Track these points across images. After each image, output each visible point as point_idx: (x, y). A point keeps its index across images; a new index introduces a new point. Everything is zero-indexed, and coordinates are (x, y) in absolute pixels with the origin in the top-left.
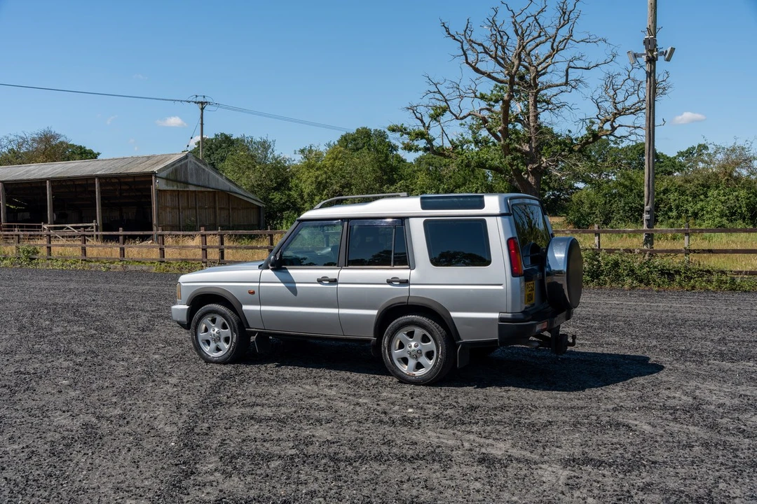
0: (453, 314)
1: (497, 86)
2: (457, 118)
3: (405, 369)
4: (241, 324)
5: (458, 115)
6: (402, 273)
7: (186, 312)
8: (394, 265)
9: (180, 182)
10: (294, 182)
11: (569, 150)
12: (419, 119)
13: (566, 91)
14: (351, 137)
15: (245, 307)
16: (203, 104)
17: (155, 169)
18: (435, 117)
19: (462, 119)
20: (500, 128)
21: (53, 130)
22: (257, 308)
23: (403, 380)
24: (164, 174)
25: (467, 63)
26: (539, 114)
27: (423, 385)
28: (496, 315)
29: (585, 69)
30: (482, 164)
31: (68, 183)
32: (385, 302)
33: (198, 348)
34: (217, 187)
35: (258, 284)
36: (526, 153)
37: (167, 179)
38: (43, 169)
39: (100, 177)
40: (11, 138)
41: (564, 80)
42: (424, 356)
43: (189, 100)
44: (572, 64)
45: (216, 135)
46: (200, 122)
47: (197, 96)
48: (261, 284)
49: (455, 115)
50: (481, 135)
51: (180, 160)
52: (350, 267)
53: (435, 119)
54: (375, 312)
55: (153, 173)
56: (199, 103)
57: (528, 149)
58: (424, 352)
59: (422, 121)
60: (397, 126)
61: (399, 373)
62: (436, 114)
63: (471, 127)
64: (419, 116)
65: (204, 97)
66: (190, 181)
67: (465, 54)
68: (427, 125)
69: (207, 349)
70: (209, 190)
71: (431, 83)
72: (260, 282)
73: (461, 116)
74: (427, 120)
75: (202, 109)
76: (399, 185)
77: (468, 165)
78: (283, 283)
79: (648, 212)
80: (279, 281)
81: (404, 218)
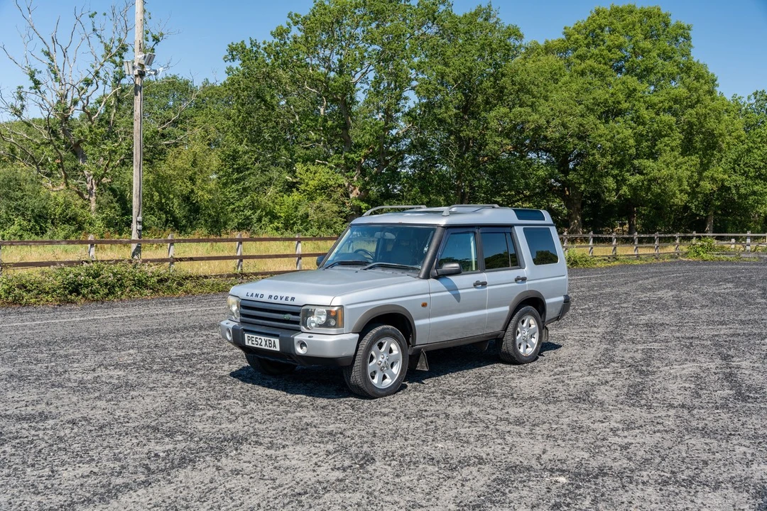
0: (547, 301)
8: (512, 266)
15: (416, 323)
22: (427, 321)
28: (562, 298)
32: (514, 298)
35: (428, 296)
42: (530, 339)
48: (432, 295)
54: (507, 309)
61: (520, 356)
72: (429, 293)
78: (449, 291)
79: (139, 222)
80: (446, 289)
81: (511, 226)
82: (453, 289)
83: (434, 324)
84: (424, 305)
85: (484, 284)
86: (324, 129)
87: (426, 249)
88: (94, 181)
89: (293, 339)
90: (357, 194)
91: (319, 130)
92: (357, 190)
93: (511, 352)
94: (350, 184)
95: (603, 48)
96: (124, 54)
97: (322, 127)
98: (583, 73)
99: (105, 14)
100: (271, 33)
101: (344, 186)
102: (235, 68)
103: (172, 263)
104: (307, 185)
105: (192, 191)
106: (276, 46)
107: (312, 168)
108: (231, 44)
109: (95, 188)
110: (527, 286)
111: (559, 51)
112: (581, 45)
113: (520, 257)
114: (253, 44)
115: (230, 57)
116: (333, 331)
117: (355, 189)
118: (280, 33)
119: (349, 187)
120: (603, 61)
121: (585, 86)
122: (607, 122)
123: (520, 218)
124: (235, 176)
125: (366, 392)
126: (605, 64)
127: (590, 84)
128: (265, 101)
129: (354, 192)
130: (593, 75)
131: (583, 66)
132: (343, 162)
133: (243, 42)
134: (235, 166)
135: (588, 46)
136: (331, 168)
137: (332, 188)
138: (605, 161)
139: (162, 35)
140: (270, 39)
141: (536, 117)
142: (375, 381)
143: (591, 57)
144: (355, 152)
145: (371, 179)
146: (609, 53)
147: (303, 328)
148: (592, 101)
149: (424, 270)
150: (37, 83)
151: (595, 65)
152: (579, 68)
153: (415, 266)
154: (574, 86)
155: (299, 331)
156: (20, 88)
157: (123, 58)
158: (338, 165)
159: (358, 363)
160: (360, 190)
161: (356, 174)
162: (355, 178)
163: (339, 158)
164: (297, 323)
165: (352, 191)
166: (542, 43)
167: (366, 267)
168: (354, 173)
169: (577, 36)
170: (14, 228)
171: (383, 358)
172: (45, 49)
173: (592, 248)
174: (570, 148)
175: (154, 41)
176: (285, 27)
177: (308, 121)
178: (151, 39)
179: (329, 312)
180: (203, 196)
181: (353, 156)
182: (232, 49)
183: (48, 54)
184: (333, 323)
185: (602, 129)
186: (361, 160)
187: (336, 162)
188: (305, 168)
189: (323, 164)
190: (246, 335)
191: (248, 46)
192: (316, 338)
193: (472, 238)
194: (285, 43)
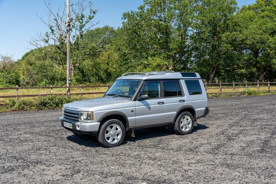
0: (196, 110)
7: (99, 126)
15: (129, 118)
22: (134, 118)
28: (204, 108)
32: (179, 108)
48: (136, 107)
58: (188, 123)
78: (145, 106)
79: (69, 80)
80: (143, 105)
81: (179, 79)
82: (147, 105)
83: (138, 119)
84: (132, 111)
85: (163, 103)
86: (159, 43)
87: (136, 89)
88: (72, 65)
89: (75, 124)
90: (172, 68)
91: (157, 44)
92: (172, 67)
93: (178, 130)
94: (169, 64)
95: (272, 6)
96: (83, 19)
97: (158, 43)
98: (263, 17)
99: (76, 4)
100: (138, 8)
101: (167, 65)
102: (125, 22)
103: (82, 95)
104: (152, 65)
105: (108, 68)
106: (140, 13)
107: (154, 58)
108: (124, 13)
109: (73, 68)
110: (186, 104)
111: (253, 9)
112: (263, 6)
113: (183, 92)
114: (132, 12)
115: (124, 18)
116: (89, 121)
117: (171, 66)
118: (142, 8)
119: (168, 65)
120: (272, 12)
121: (264, 22)
122: (273, 36)
123: (183, 76)
124: (124, 62)
125: (105, 145)
126: (273, 13)
127: (266, 21)
128: (137, 34)
129: (171, 67)
130: (267, 18)
131: (263, 14)
132: (166, 56)
133: (128, 12)
134: (125, 59)
135: (266, 6)
136: (162, 58)
137: (162, 66)
138: (272, 52)
139: (96, 11)
140: (138, 10)
141: (241, 35)
142: (109, 141)
143: (267, 10)
144: (171, 52)
145: (177, 62)
146: (274, 8)
147: (80, 120)
148: (265, 28)
149: (134, 97)
150: (53, 31)
151: (268, 13)
152: (262, 15)
153: (131, 96)
154: (259, 23)
155: (78, 121)
156: (47, 33)
157: (83, 20)
158: (164, 57)
159: (100, 134)
160: (173, 66)
161: (171, 61)
162: (171, 62)
163: (165, 55)
164: (78, 118)
165: (170, 67)
166: (247, 6)
167: (114, 96)
168: (170, 60)
169: (261, 2)
170: (43, 83)
171: (112, 132)
172: (55, 18)
173: (258, 88)
174: (258, 48)
175: (93, 13)
176: (143, 5)
177: (152, 41)
178: (92, 12)
179: (88, 114)
180: (112, 70)
181: (170, 53)
182: (124, 15)
183: (56, 20)
184: (89, 118)
185: (271, 39)
186: (173, 55)
187: (164, 56)
188: (152, 58)
189: (158, 57)
190: (64, 122)
191: (130, 13)
192: (83, 124)
193: (159, 85)
194: (143, 11)
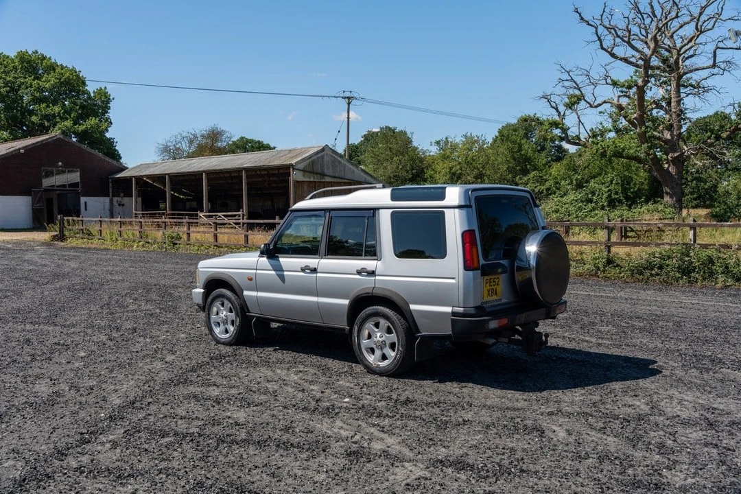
0: (413, 307)
1: (636, 71)
2: (591, 106)
3: (371, 359)
4: (242, 309)
5: (592, 103)
6: (369, 264)
7: (201, 296)
8: (365, 255)
9: (317, 174)
10: (429, 173)
11: (715, 138)
12: (553, 108)
13: (718, 74)
14: (512, 128)
15: (246, 293)
16: (349, 99)
17: (293, 162)
18: (570, 106)
19: (596, 107)
20: (635, 115)
21: (219, 127)
22: (254, 294)
23: (370, 370)
24: (301, 166)
25: (602, 48)
26: (682, 99)
27: (386, 376)
28: (449, 309)
29: (736, 49)
30: (619, 153)
31: (226, 175)
32: (355, 292)
33: (211, 330)
34: (353, 178)
35: (254, 271)
36: (666, 141)
37: (304, 171)
38: (202, 162)
39: (248, 170)
40: (184, 134)
41: (711, 62)
42: (388, 348)
43: (336, 95)
44: (721, 45)
45: (381, 129)
46: (347, 116)
47: (344, 92)
48: (258, 272)
49: (589, 103)
50: (622, 123)
51: (317, 153)
52: (329, 256)
53: (571, 108)
54: (346, 302)
55: (291, 165)
56: (345, 98)
57: (669, 137)
58: (388, 343)
59: (557, 110)
60: (529, 116)
61: (366, 362)
62: (570, 102)
63: (611, 116)
64: (554, 105)
65: (351, 92)
66: (326, 172)
67: (599, 39)
68: (562, 114)
69: (217, 330)
70: (344, 181)
71: (563, 71)
72: (257, 269)
73: (596, 104)
74: (562, 109)
75: (349, 104)
76: (531, 175)
77: (603, 155)
78: (274, 270)
80: (271, 268)
81: (377, 209)
82: (278, 269)
84: (251, 279)
85: (314, 270)
110: (375, 281)
113: (378, 248)
123: (393, 199)
